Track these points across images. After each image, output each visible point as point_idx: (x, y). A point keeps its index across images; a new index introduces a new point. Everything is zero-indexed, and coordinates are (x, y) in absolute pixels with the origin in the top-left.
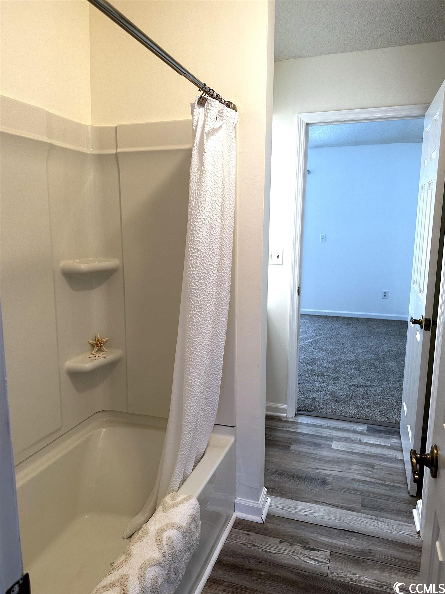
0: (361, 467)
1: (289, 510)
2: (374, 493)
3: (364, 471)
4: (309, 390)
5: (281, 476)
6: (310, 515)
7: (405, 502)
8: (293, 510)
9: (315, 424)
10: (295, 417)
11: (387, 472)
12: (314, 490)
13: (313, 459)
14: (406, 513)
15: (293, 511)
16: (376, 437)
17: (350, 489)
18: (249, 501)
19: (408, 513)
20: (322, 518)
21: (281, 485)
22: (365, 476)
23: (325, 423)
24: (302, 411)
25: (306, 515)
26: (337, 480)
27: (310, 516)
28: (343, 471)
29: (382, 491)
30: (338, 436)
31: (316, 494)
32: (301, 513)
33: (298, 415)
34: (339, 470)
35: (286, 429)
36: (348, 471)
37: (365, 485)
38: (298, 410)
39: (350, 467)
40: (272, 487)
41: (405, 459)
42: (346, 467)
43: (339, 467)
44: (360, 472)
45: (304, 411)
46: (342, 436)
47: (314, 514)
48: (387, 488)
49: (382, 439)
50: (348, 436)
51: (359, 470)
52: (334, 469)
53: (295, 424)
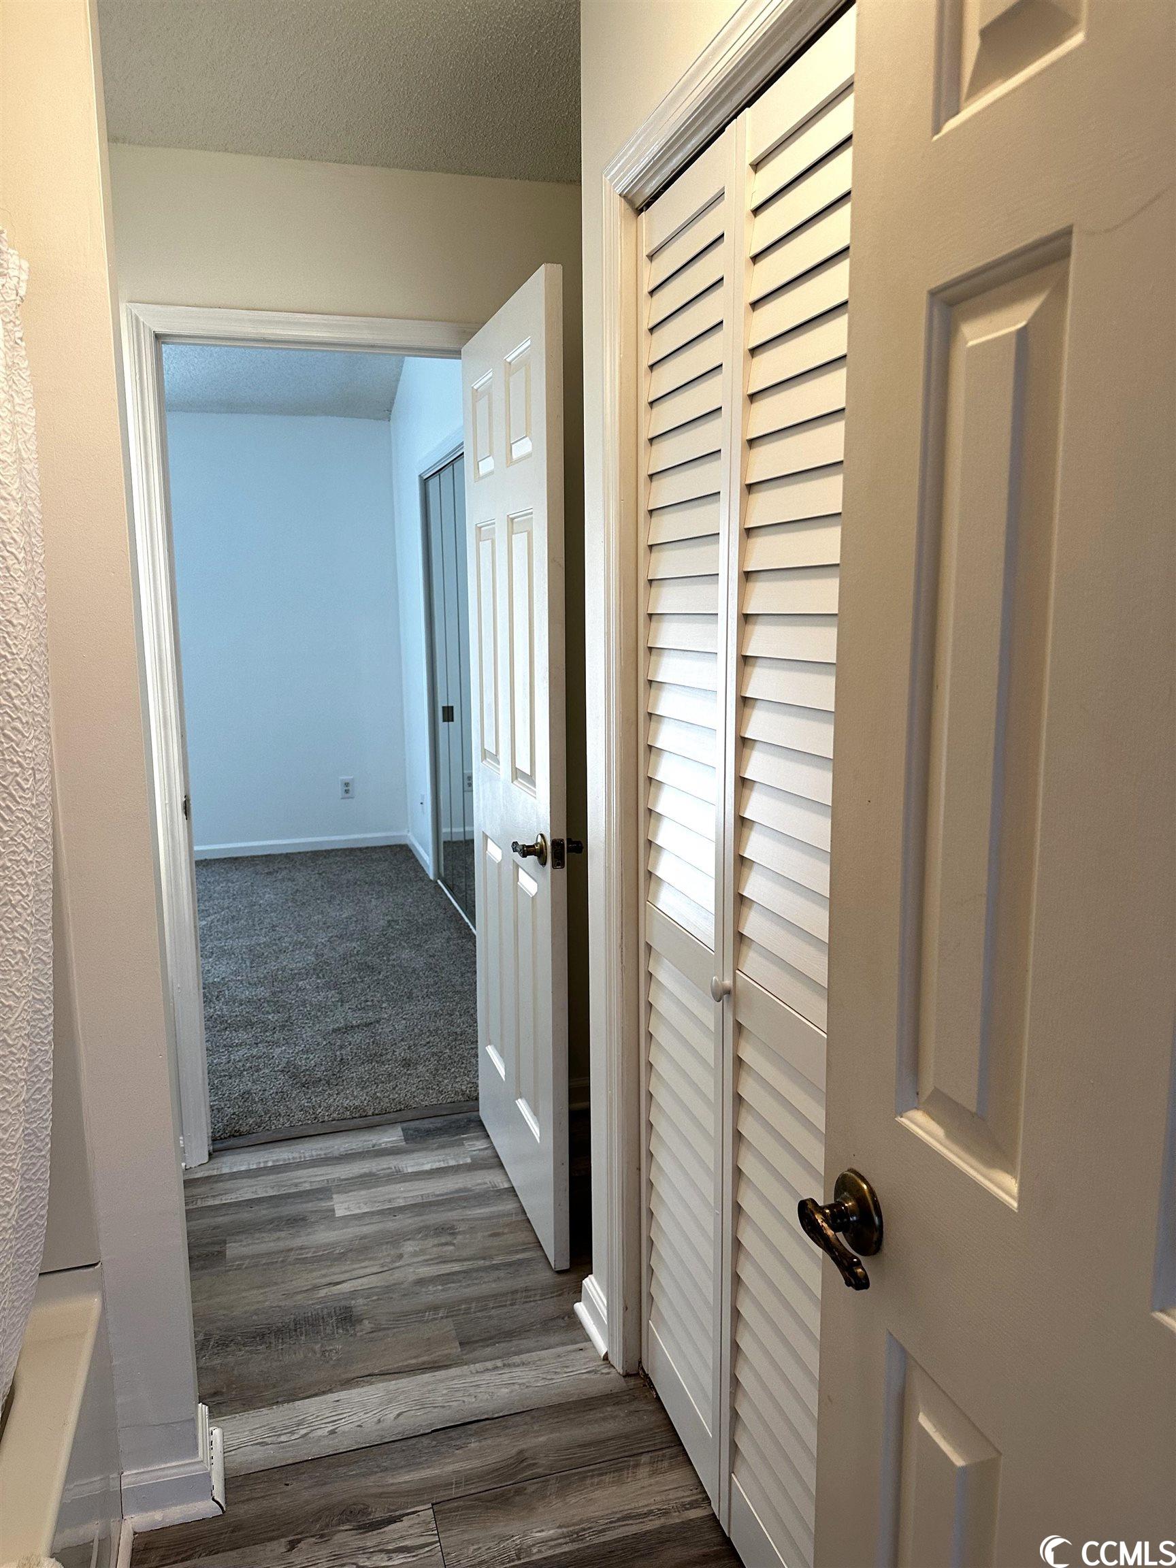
0: (426, 1242)
1: (283, 1438)
2: (478, 1299)
3: (435, 1249)
4: (225, 1076)
5: (227, 1346)
6: (345, 1426)
7: (551, 1293)
8: (292, 1433)
9: (270, 1164)
10: (211, 1162)
11: (487, 1234)
12: (331, 1350)
13: (297, 1265)
14: (563, 1318)
15: (296, 1436)
16: (432, 1150)
17: (420, 1311)
18: (168, 1465)
19: (566, 1318)
20: (379, 1421)
21: (235, 1372)
22: (441, 1262)
23: (297, 1155)
24: (225, 1138)
25: (333, 1432)
26: (378, 1299)
27: (346, 1428)
28: (386, 1268)
29: (494, 1285)
30: (342, 1177)
31: (338, 1360)
32: (319, 1433)
33: (217, 1153)
34: (375, 1269)
35: (195, 1207)
36: (397, 1264)
37: (449, 1285)
38: (214, 1140)
39: (399, 1252)
40: (213, 1391)
41: (514, 1185)
42: (388, 1255)
43: (372, 1262)
44: (428, 1257)
45: (229, 1136)
46: (351, 1175)
47: (355, 1418)
48: (502, 1274)
49: (447, 1151)
50: (366, 1170)
51: (421, 1250)
52: (362, 1272)
53: (216, 1182)
